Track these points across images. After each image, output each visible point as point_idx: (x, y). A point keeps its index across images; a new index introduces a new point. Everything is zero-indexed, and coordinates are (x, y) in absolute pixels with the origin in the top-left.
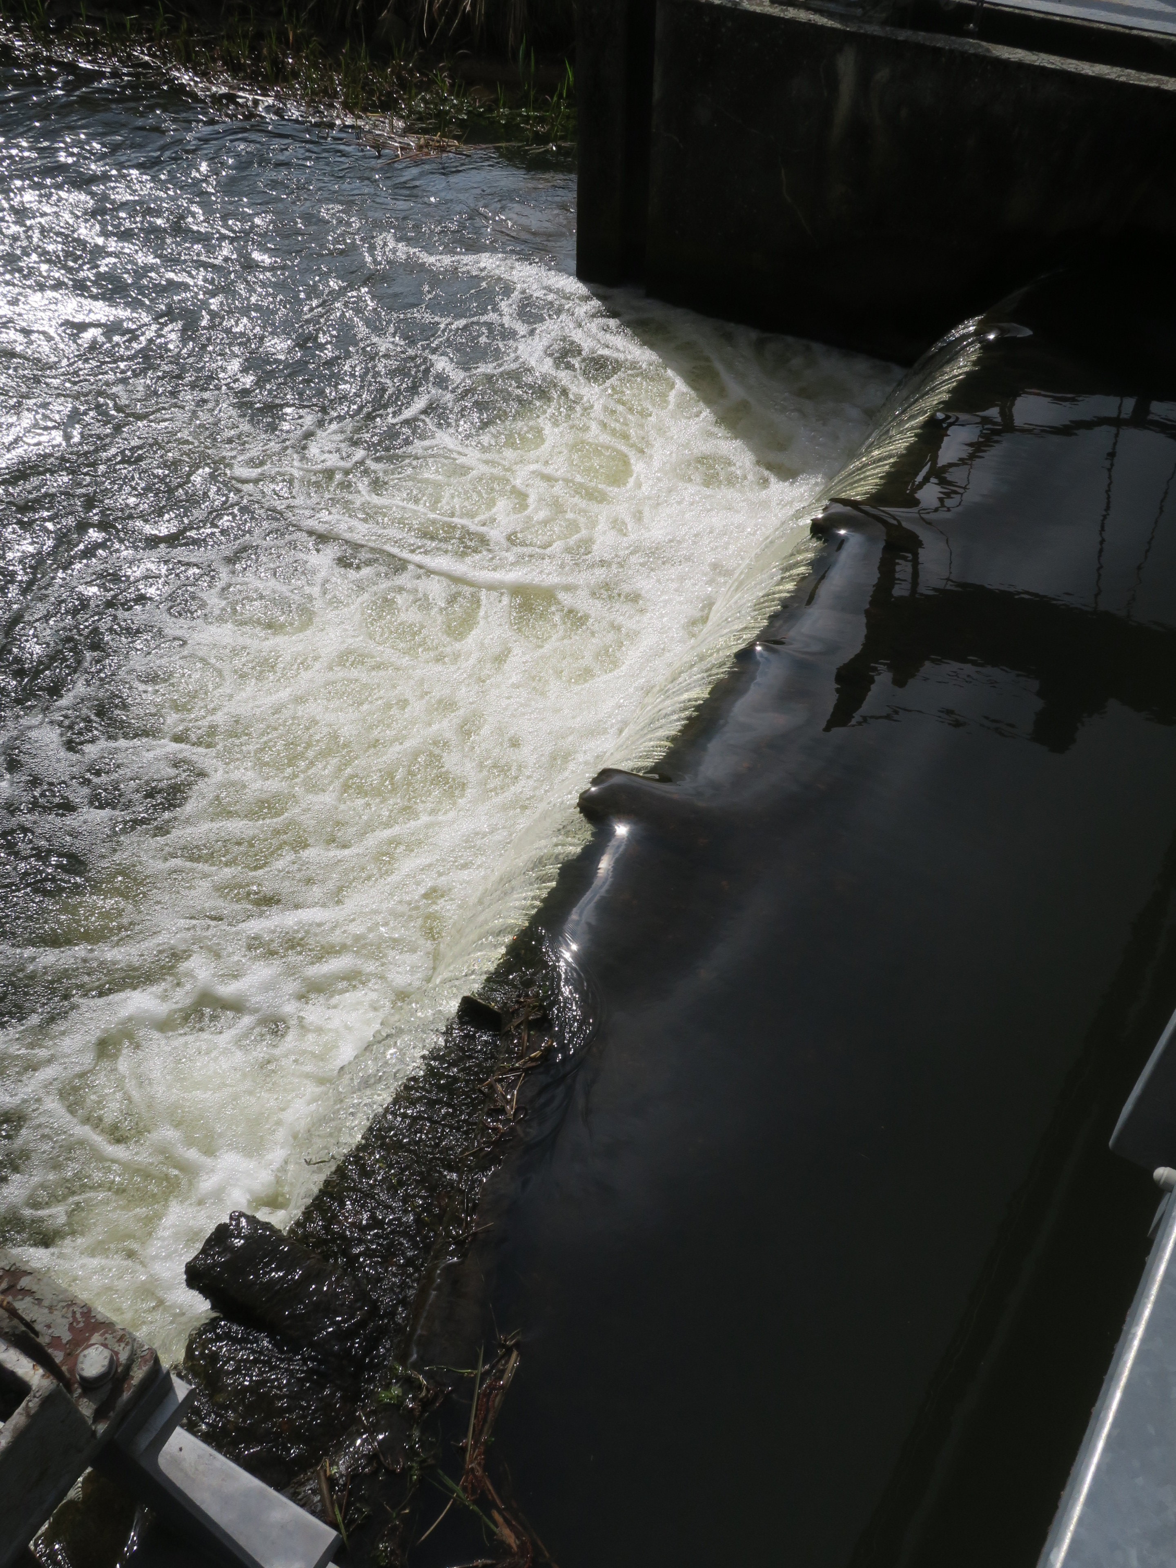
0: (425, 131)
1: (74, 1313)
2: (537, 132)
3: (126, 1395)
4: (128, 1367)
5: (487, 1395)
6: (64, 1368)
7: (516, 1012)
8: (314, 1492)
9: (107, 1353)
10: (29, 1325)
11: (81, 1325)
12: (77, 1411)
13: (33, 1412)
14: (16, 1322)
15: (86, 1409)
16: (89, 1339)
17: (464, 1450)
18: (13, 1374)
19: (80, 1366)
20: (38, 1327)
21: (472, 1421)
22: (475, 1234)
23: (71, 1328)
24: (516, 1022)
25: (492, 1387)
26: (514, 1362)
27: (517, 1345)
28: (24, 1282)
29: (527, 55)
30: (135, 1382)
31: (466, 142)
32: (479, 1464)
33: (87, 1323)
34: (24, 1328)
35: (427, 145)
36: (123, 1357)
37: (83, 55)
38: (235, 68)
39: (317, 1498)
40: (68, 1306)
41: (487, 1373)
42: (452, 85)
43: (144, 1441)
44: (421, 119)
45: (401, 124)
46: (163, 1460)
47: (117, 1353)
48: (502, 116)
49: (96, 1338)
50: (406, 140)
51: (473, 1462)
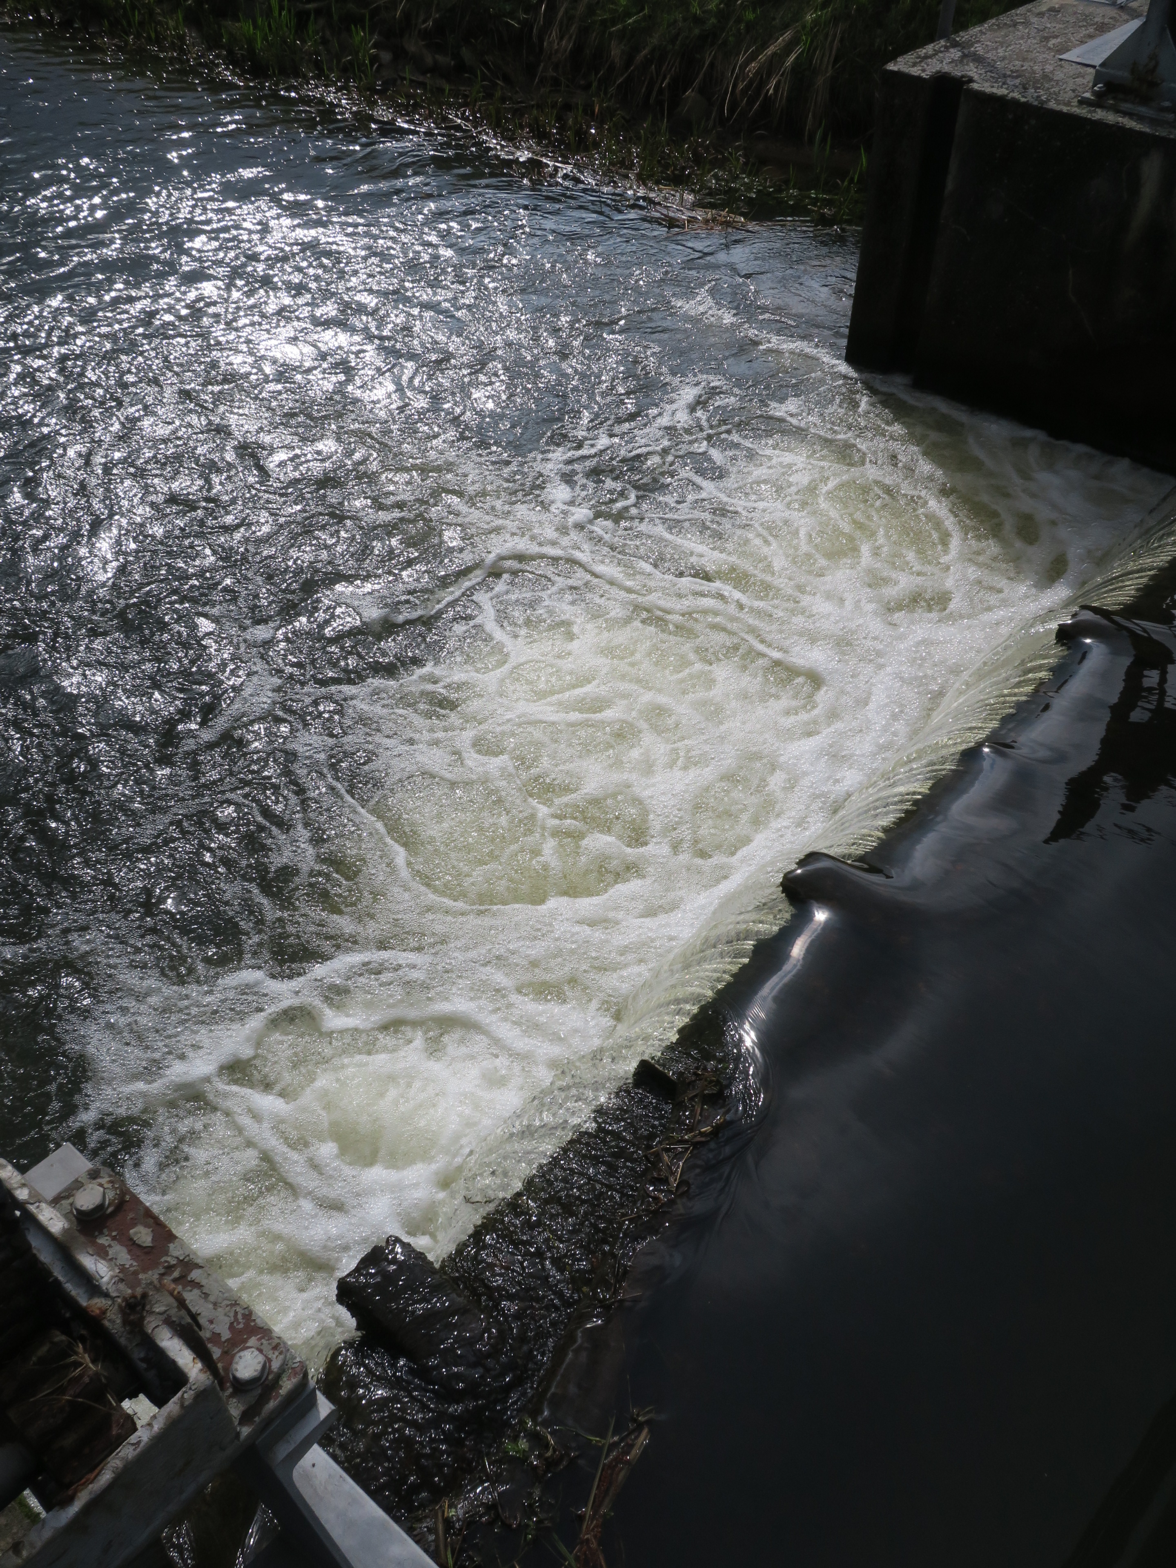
0: (712, 206)
1: (236, 1313)
2: (823, 214)
3: (272, 1404)
4: (278, 1376)
5: (611, 1467)
6: (220, 1365)
7: (692, 1083)
8: (430, 1530)
9: (261, 1358)
10: (194, 1317)
11: (241, 1326)
12: (227, 1410)
13: (187, 1403)
14: (183, 1312)
15: (235, 1409)
16: (245, 1341)
17: (581, 1518)
18: (174, 1362)
19: (234, 1366)
20: (202, 1321)
21: (594, 1491)
22: (621, 1301)
23: (231, 1327)
24: (691, 1094)
25: (618, 1460)
26: (643, 1439)
27: (648, 1422)
28: (195, 1275)
29: (824, 139)
30: (283, 1392)
31: (753, 219)
32: (595, 1537)
33: (247, 1325)
34: (189, 1320)
35: (714, 220)
36: (275, 1365)
37: (402, 115)
38: (540, 135)
39: (432, 1537)
40: (232, 1305)
41: (614, 1445)
42: (745, 164)
43: (283, 1451)
44: (710, 194)
45: (691, 197)
46: (296, 1473)
47: (270, 1360)
48: (791, 197)
49: (253, 1341)
50: (693, 214)
51: (588, 1533)
